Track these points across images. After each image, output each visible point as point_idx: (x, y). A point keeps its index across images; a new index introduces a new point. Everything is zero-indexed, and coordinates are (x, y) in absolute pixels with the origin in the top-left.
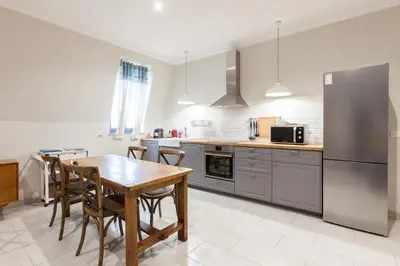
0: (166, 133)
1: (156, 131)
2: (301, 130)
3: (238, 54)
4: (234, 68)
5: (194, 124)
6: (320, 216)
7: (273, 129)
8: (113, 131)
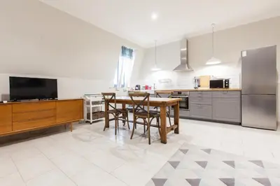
0: (141, 87)
1: (137, 86)
2: (227, 81)
3: (187, 42)
4: (186, 49)
5: (160, 81)
6: (240, 124)
7: (211, 81)
8: (115, 86)
